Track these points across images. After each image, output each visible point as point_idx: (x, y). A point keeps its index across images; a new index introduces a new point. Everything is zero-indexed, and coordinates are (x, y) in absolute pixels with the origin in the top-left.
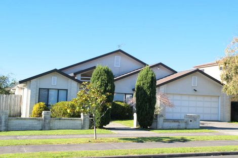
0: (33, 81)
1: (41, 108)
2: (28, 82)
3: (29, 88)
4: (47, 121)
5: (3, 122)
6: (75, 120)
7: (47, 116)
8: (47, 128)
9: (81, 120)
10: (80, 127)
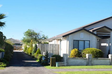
0: (70, 36)
1: (76, 52)
2: (67, 37)
3: (68, 40)
4: (90, 60)
5: (65, 61)
6: (106, 59)
7: (90, 57)
8: (90, 64)
9: (110, 59)
10: (109, 64)
